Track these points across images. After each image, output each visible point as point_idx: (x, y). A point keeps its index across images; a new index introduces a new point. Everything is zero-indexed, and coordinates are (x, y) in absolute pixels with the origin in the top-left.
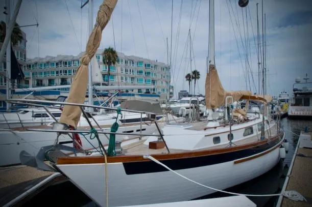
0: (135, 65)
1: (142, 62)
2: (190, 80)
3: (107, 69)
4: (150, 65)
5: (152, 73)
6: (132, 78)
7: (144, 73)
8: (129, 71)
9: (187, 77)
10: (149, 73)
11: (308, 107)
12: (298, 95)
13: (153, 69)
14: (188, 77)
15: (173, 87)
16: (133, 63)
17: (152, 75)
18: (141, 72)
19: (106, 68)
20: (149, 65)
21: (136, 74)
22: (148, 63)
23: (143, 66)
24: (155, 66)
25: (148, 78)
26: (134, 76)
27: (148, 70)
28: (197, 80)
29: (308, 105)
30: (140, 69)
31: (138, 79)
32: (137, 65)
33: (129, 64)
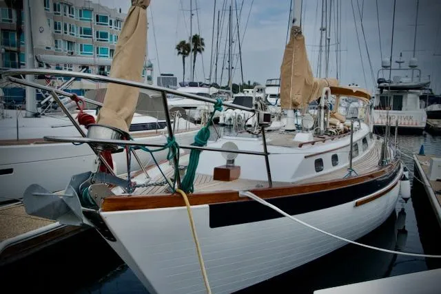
0: (76, 16)
1: (91, 11)
2: (185, 54)
3: (14, 19)
4: (107, 18)
5: (111, 36)
6: (69, 42)
7: (94, 36)
8: (62, 28)
9: (178, 47)
10: (104, 35)
11: (399, 112)
12: (384, 90)
13: (113, 26)
14: (183, 49)
15: (151, 66)
16: (71, 11)
17: (111, 40)
18: (87, 32)
19: (11, 16)
20: (105, 19)
21: (77, 34)
22: (102, 13)
23: (94, 19)
24: (118, 21)
25: (102, 45)
26: (72, 39)
27: (103, 29)
28: (198, 54)
29: (400, 108)
30: (86, 25)
31: (81, 45)
32: (81, 16)
33: (61, 12)
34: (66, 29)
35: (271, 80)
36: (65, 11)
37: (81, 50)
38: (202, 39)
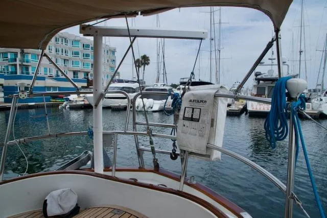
0: (69, 44)
1: (79, 41)
2: (139, 66)
4: (89, 45)
5: (92, 56)
6: (65, 60)
7: (81, 56)
9: (135, 63)
10: (87, 55)
12: (261, 82)
13: (93, 50)
14: (137, 63)
15: (118, 73)
16: (66, 41)
17: (92, 58)
18: (77, 54)
20: (87, 46)
21: (70, 55)
22: (86, 43)
23: (81, 46)
25: (86, 61)
26: (67, 58)
27: (87, 52)
28: (146, 66)
30: (75, 49)
31: (73, 61)
32: (73, 44)
33: (60, 42)
34: (62, 52)
35: (183, 79)
36: (62, 41)
37: (73, 64)
38: (148, 57)
